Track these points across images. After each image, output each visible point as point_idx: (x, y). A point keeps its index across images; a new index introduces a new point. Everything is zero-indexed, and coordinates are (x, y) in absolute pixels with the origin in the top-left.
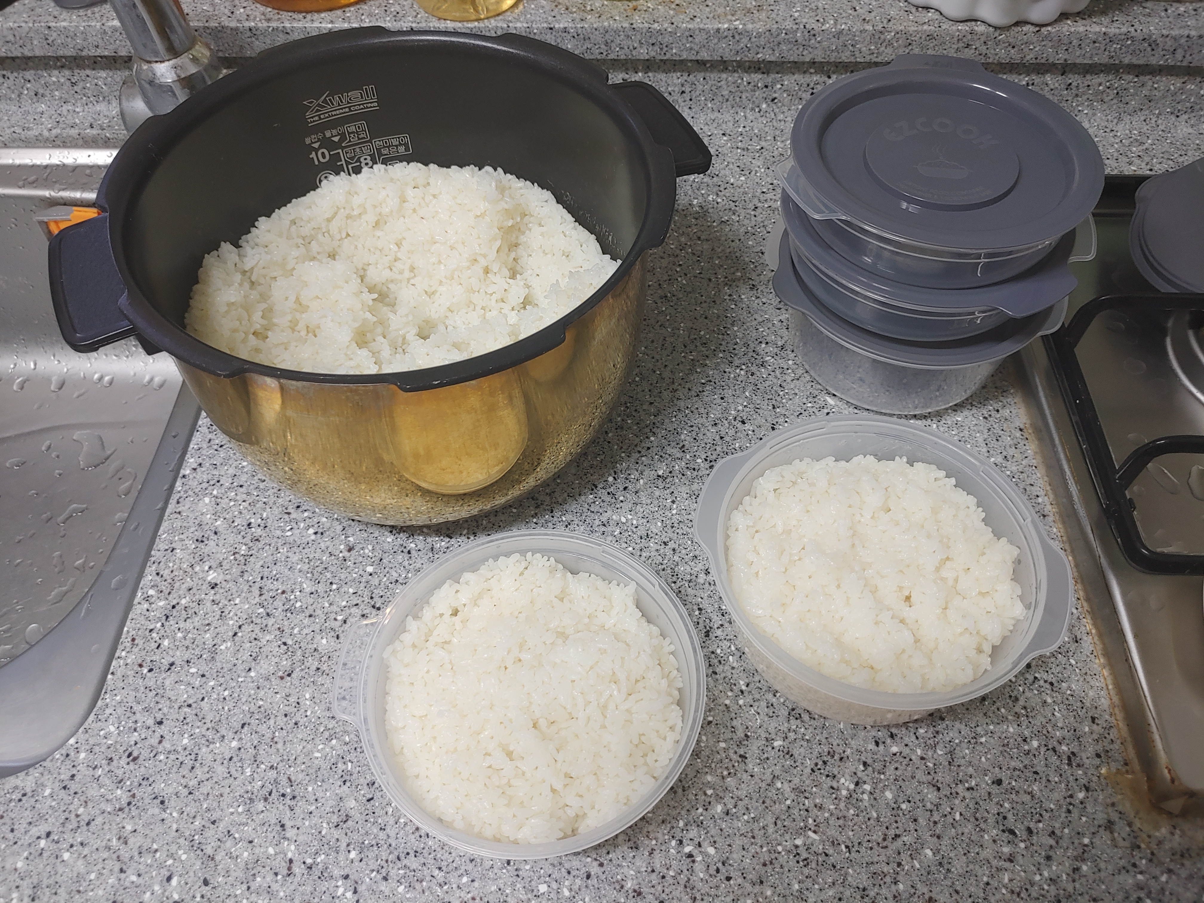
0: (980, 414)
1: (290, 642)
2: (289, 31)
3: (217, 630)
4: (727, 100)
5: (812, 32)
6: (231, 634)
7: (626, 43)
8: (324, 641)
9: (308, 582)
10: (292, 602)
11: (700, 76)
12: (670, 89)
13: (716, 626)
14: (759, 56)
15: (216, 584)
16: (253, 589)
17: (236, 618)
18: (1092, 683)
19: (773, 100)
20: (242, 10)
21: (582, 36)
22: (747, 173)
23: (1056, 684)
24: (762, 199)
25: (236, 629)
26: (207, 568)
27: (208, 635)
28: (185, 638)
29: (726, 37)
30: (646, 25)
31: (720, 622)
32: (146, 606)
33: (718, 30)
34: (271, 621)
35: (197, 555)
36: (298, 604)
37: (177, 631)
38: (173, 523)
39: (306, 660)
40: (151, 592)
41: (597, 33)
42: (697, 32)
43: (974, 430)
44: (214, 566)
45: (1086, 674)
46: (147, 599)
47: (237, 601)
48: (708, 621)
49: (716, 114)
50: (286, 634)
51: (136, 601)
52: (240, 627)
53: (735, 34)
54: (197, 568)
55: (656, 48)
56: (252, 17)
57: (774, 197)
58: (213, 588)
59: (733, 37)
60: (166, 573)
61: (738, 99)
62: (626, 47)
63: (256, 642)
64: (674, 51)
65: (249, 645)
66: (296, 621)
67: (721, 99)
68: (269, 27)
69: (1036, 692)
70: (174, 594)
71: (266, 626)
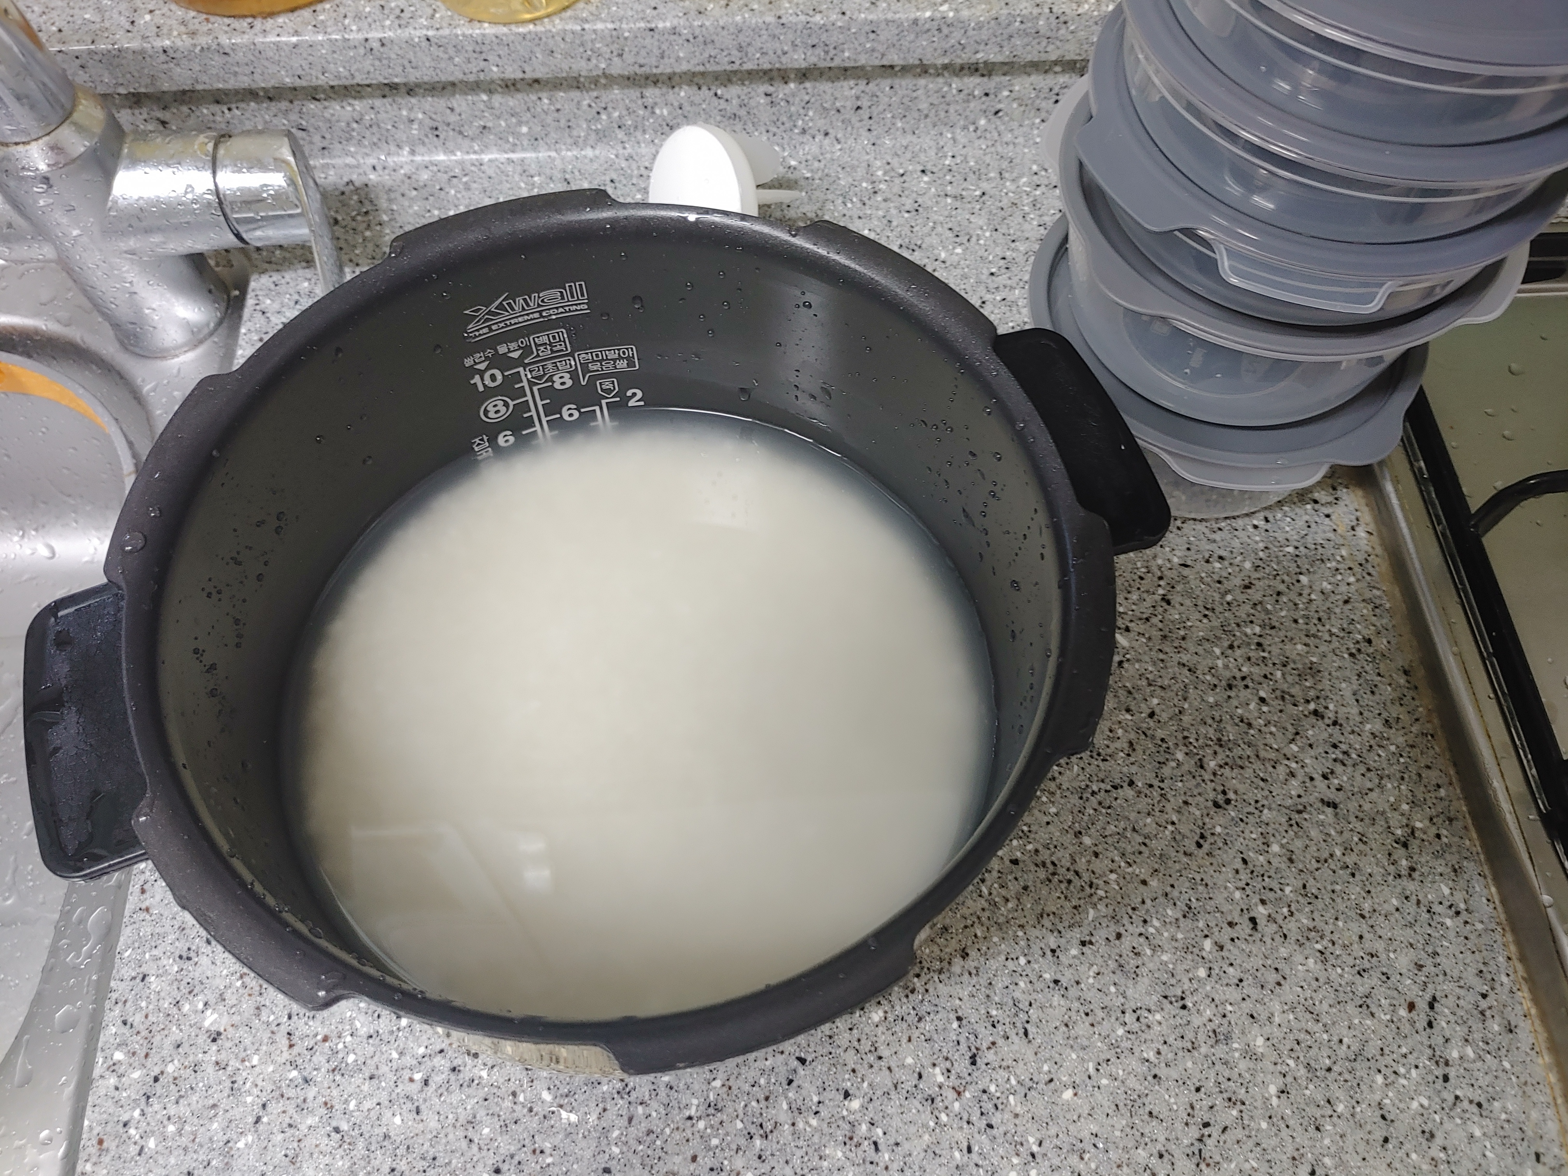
0: (1344, 649)
1: (344, 1126)
2: (227, 50)
3: (228, 1115)
4: (926, 116)
5: (1062, 19)
6: (251, 1120)
7: (770, 46)
8: (397, 1120)
9: (362, 1017)
10: (340, 1056)
11: (885, 84)
12: (838, 104)
13: (985, 1046)
14: (979, 56)
15: (219, 1034)
16: (277, 1038)
17: (256, 1091)
18: (1535, 1098)
19: (997, 113)
20: (148, 17)
21: (701, 39)
22: (965, 241)
23: (1485, 1105)
24: (992, 286)
25: (257, 1109)
26: (201, 1006)
27: (215, 1125)
28: (180, 1132)
29: (929, 30)
30: (803, 18)
31: (991, 1039)
32: (113, 1081)
33: (915, 22)
34: (311, 1092)
35: (184, 982)
36: (351, 1058)
37: (166, 1122)
38: (139, 929)
39: (372, 1155)
40: (118, 1056)
41: (725, 33)
42: (883, 26)
43: (1337, 678)
44: (212, 1001)
45: (1526, 1083)
46: (113, 1068)
47: (255, 1060)
48: (972, 1037)
49: (910, 138)
50: (338, 1114)
51: (97, 1072)
52: (264, 1106)
53: (942, 26)
54: (186, 1008)
55: (819, 51)
56: (165, 30)
57: (1009, 282)
58: (214, 1040)
59: (939, 30)
60: (137, 1019)
61: (942, 114)
62: (771, 53)
63: (292, 1131)
64: (847, 54)
65: (280, 1137)
66: (351, 1089)
67: (916, 115)
68: (195, 45)
69: (1458, 1121)
70: (154, 1058)
71: (305, 1100)
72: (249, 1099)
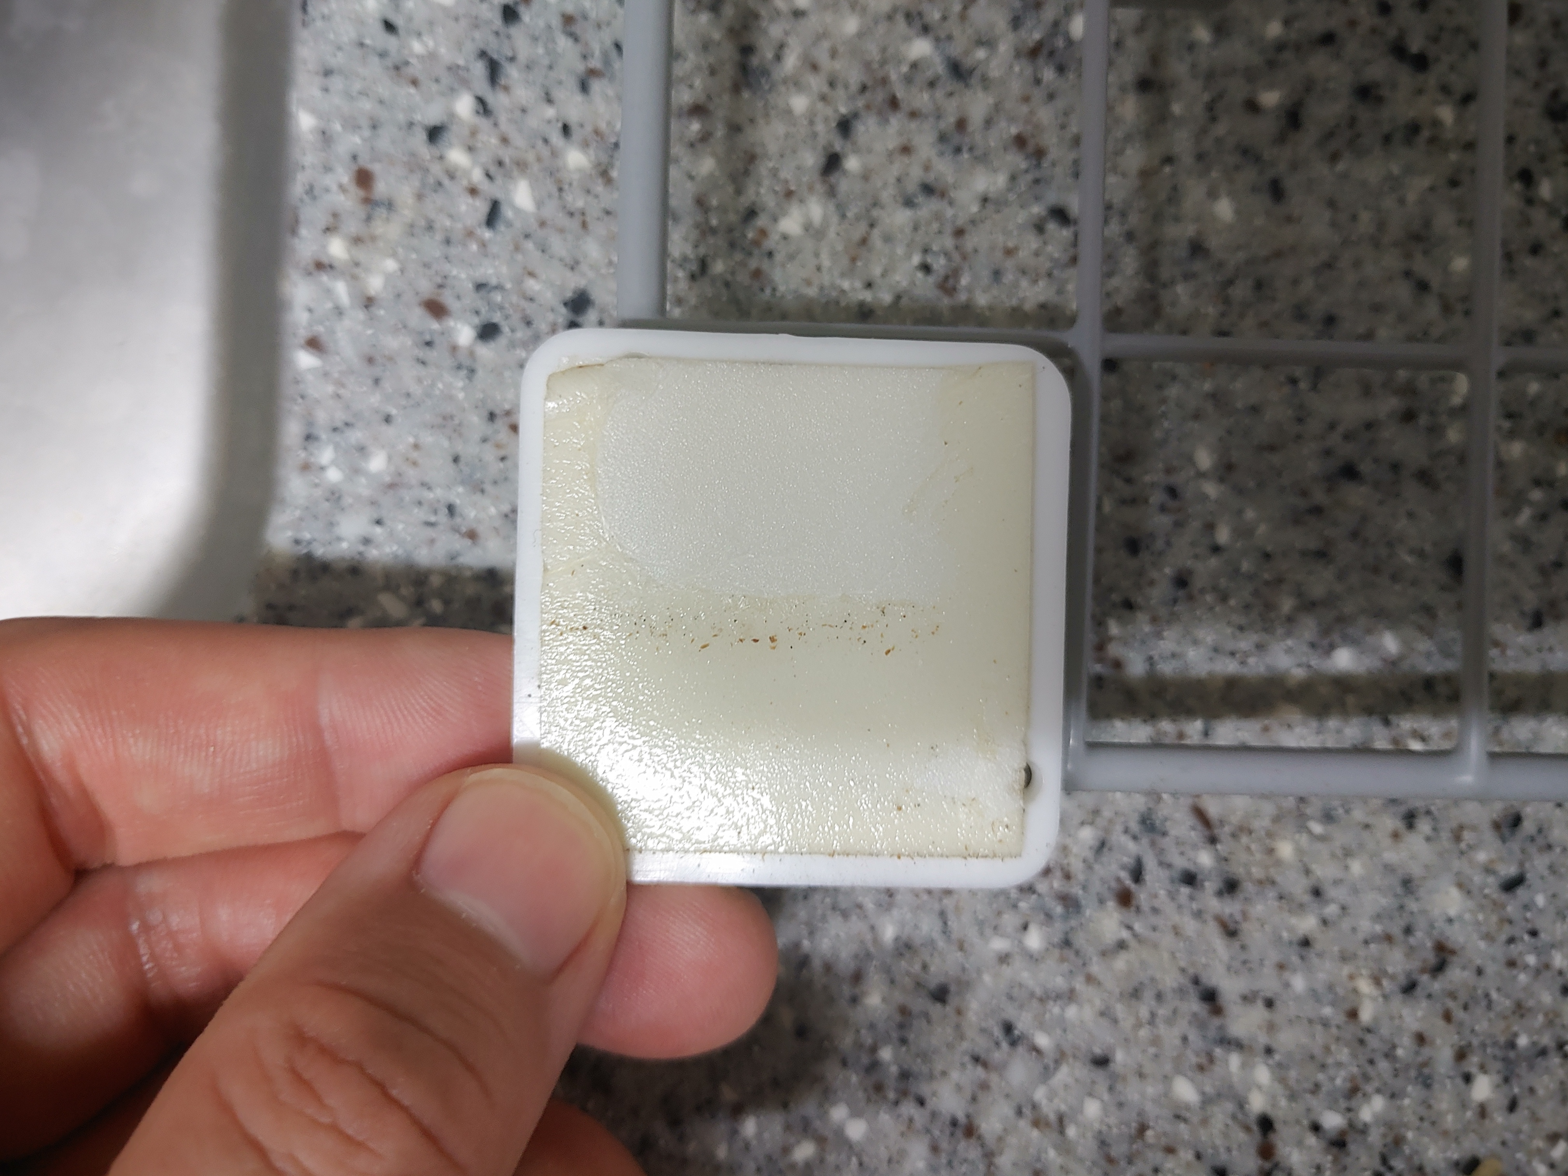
72: (799, 103)
